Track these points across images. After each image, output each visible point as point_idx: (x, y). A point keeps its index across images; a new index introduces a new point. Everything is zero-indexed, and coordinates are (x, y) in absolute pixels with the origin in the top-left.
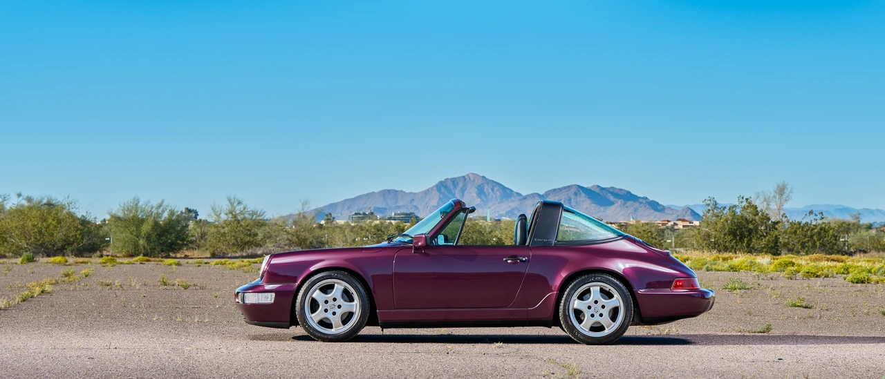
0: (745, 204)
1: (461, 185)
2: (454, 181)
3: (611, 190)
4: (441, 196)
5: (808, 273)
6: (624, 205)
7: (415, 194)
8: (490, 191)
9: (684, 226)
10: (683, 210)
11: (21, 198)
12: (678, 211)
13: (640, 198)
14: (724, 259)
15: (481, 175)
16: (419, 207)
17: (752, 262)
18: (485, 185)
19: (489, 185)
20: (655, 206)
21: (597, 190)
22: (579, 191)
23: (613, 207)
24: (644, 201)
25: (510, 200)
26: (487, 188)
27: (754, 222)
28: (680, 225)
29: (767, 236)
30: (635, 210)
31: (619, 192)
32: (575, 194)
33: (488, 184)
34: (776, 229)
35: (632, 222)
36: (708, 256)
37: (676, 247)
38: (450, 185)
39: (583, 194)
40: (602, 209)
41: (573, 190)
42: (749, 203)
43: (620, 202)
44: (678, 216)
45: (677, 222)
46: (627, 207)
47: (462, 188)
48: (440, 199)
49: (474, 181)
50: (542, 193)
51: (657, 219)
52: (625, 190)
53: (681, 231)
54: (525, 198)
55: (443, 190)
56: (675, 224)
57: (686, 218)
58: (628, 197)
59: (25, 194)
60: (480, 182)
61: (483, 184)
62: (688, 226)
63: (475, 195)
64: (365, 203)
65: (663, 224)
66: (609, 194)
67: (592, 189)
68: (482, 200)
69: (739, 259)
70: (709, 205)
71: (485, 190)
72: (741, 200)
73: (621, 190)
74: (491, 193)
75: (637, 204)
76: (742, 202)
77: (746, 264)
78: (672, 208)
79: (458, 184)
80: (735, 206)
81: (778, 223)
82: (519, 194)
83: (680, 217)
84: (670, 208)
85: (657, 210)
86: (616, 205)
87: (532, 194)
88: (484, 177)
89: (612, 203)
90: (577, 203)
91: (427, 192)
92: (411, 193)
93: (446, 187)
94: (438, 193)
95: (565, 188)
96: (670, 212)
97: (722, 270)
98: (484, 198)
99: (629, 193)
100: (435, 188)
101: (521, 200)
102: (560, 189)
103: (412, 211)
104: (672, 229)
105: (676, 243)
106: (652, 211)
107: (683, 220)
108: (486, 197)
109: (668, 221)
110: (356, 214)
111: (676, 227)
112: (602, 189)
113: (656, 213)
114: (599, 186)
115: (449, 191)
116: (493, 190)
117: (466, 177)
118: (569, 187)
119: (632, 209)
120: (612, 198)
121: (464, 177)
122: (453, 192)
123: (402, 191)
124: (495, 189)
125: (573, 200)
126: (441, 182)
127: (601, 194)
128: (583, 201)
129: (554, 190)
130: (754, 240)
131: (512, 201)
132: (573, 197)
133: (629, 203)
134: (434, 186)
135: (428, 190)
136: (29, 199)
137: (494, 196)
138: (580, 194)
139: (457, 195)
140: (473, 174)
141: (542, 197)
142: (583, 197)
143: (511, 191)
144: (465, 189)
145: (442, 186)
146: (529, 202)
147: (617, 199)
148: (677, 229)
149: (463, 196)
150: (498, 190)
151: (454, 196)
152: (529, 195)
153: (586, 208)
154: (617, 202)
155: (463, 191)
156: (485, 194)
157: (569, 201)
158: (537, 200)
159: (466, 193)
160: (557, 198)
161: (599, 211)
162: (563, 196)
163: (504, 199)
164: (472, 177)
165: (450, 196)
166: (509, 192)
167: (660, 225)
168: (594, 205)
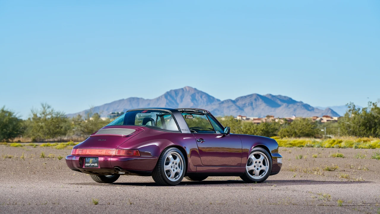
0: (372, 106)
1: (180, 94)
2: (176, 92)
4: (168, 101)
6: (287, 106)
7: (150, 100)
8: (200, 98)
9: (327, 121)
10: (326, 110)
12: (323, 111)
13: (298, 102)
15: (194, 87)
18: (197, 95)
19: (199, 94)
20: (307, 107)
21: (270, 97)
22: (258, 98)
23: (280, 108)
24: (300, 104)
25: (212, 103)
26: (197, 96)
27: (378, 118)
28: (325, 120)
30: (295, 110)
31: (285, 99)
32: (256, 100)
33: (198, 93)
35: (293, 118)
36: (354, 140)
38: (173, 94)
39: (260, 100)
40: (273, 109)
41: (254, 97)
42: (375, 106)
43: (285, 105)
44: (323, 114)
45: (323, 118)
46: (289, 108)
47: (181, 96)
48: (167, 103)
49: (189, 91)
50: (233, 99)
51: (309, 116)
52: (287, 97)
53: (325, 124)
54: (223, 102)
55: (169, 97)
56: (322, 119)
57: (329, 115)
58: (290, 101)
60: (193, 92)
61: (195, 93)
62: (330, 120)
63: (190, 100)
64: (118, 106)
65: (314, 119)
66: (278, 100)
67: (267, 96)
68: (194, 104)
69: (374, 141)
70: (350, 107)
71: (197, 98)
72: (370, 104)
73: (285, 97)
74: (201, 99)
75: (295, 106)
76: (370, 105)
78: (319, 108)
79: (178, 93)
80: (366, 108)
82: (218, 100)
83: (324, 115)
84: (317, 109)
85: (309, 110)
86: (282, 107)
87: (227, 100)
88: (195, 89)
89: (279, 106)
90: (256, 105)
91: (158, 99)
92: (148, 100)
93: (171, 96)
94: (165, 100)
95: (249, 96)
96: (317, 111)
97: (364, 148)
98: (196, 103)
99: (290, 99)
100: (163, 97)
101: (220, 104)
102: (245, 97)
104: (320, 122)
105: (327, 132)
106: (306, 110)
107: (327, 117)
108: (197, 102)
109: (317, 117)
110: (112, 113)
111: (322, 121)
112: (273, 96)
113: (309, 112)
114: (271, 95)
115: (173, 98)
116: (201, 97)
117: (184, 89)
118: (251, 96)
119: (292, 110)
120: (279, 102)
121: (182, 89)
122: (175, 98)
123: (142, 98)
124: (203, 97)
125: (254, 104)
126: (168, 93)
127: (272, 99)
128: (260, 104)
129: (242, 97)
130: (378, 129)
131: (214, 104)
132: (254, 101)
133: (290, 106)
134: (162, 96)
135: (159, 98)
137: (202, 101)
138: (259, 100)
139: (178, 101)
140: (189, 87)
141: (234, 102)
142: (260, 102)
143: (213, 98)
144: (184, 97)
145: (168, 95)
146: (225, 105)
147: (283, 103)
148: (324, 123)
149: (182, 101)
150: (205, 97)
151: (176, 101)
152: (225, 101)
153: (263, 109)
154: (283, 105)
155: (182, 98)
156: (196, 100)
157: (251, 104)
158: (231, 104)
159: (184, 100)
160: (243, 103)
161: (271, 111)
162: (248, 101)
163: (209, 103)
164: (188, 89)
165: (173, 101)
166: (212, 98)
167: (312, 120)
168: (267, 107)
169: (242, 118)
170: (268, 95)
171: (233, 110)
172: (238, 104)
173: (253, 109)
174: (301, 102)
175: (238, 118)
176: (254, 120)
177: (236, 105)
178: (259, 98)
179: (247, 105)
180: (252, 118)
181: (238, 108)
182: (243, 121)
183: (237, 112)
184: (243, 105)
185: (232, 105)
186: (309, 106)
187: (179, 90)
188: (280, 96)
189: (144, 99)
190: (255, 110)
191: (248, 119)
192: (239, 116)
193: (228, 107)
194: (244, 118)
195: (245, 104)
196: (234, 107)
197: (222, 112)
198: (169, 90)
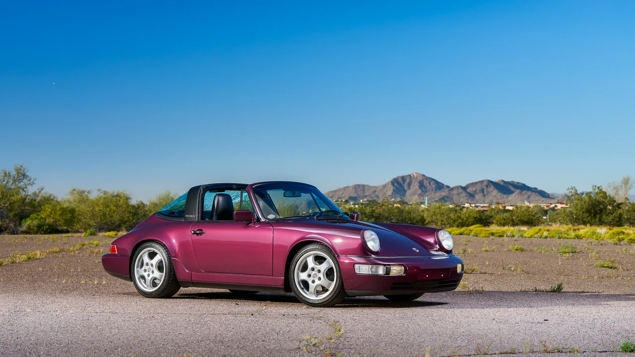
1: (408, 181)
2: (403, 178)
3: (512, 183)
4: (395, 188)
5: (630, 240)
6: (521, 193)
7: (376, 187)
8: (428, 184)
9: (562, 208)
10: (562, 196)
11: (100, 192)
12: (559, 197)
13: (532, 188)
14: (574, 230)
15: (422, 173)
16: (380, 196)
17: (594, 232)
18: (425, 181)
19: (428, 180)
20: (543, 194)
21: (502, 183)
22: (489, 184)
23: (513, 195)
24: (535, 191)
25: (442, 190)
27: (604, 203)
28: (559, 207)
29: (614, 213)
30: (529, 197)
31: (517, 184)
32: (487, 186)
33: (426, 180)
34: (620, 208)
37: (549, 222)
38: (400, 180)
39: (492, 186)
40: (505, 196)
41: (485, 183)
42: (600, 190)
43: (518, 191)
44: (558, 200)
45: (557, 205)
46: (523, 195)
47: (408, 183)
48: (394, 190)
49: (417, 178)
50: (464, 185)
51: (543, 203)
52: (521, 183)
53: (559, 211)
54: (452, 189)
55: (396, 184)
56: (556, 206)
57: (564, 201)
58: (523, 188)
59: (103, 190)
60: (420, 178)
61: (423, 180)
62: (564, 207)
63: (418, 187)
64: (343, 194)
65: (547, 206)
66: (510, 186)
67: (499, 182)
68: (422, 191)
70: (571, 192)
71: (425, 184)
73: (518, 183)
74: (429, 186)
75: (530, 193)
77: (589, 233)
78: (555, 195)
79: (406, 180)
81: (621, 204)
82: (448, 187)
84: (553, 195)
85: (544, 197)
86: (515, 193)
87: (457, 187)
88: (423, 175)
89: (512, 192)
90: (488, 192)
91: (384, 186)
92: (374, 187)
93: (398, 183)
94: (392, 187)
95: (480, 182)
96: (552, 197)
98: (424, 189)
99: (524, 185)
100: (390, 183)
101: (449, 191)
102: (476, 183)
103: (375, 199)
104: (554, 209)
105: (550, 219)
106: (540, 197)
107: (562, 203)
108: (425, 189)
109: (551, 204)
110: (336, 201)
111: (556, 208)
112: (506, 182)
113: (543, 199)
114: (503, 181)
115: (400, 185)
116: (430, 184)
117: (412, 176)
118: (482, 182)
119: (526, 196)
120: (512, 189)
121: (410, 175)
122: (402, 185)
123: (367, 185)
124: (432, 183)
125: (485, 190)
127: (505, 186)
128: (492, 191)
129: (472, 184)
131: (444, 191)
132: (485, 188)
133: (524, 192)
134: (388, 183)
135: (386, 185)
136: (105, 193)
137: (431, 188)
138: (490, 186)
139: (406, 187)
140: (416, 173)
141: (464, 189)
142: (492, 188)
143: (443, 184)
144: (411, 184)
145: (395, 182)
146: (455, 192)
147: (516, 190)
148: (557, 210)
149: (409, 188)
150: (433, 184)
151: (403, 187)
152: (455, 187)
153: (495, 196)
154: (516, 191)
155: (409, 185)
156: (424, 186)
157: (483, 191)
158: (460, 190)
159: (411, 186)
160: (474, 189)
161: (504, 198)
162: (478, 188)
163: (438, 190)
164: (415, 175)
165: (401, 188)
166: (441, 185)
167: (545, 207)
168: (499, 194)
169: (470, 205)
170: (500, 180)
171: (463, 197)
172: (468, 190)
173: (485, 196)
174: (536, 189)
175: (467, 205)
176: (483, 207)
177: (467, 192)
178: (491, 184)
179: (478, 191)
180: (482, 205)
181: (468, 195)
182: (471, 208)
183: (468, 199)
184: (473, 191)
185: (462, 192)
186: (544, 192)
187: (407, 176)
188: (513, 181)
189: (370, 186)
190: (486, 197)
191: (477, 207)
192: (468, 203)
193: (458, 194)
194: (473, 205)
195: (475, 191)
196: (464, 194)
197: (451, 200)
198: (396, 177)
